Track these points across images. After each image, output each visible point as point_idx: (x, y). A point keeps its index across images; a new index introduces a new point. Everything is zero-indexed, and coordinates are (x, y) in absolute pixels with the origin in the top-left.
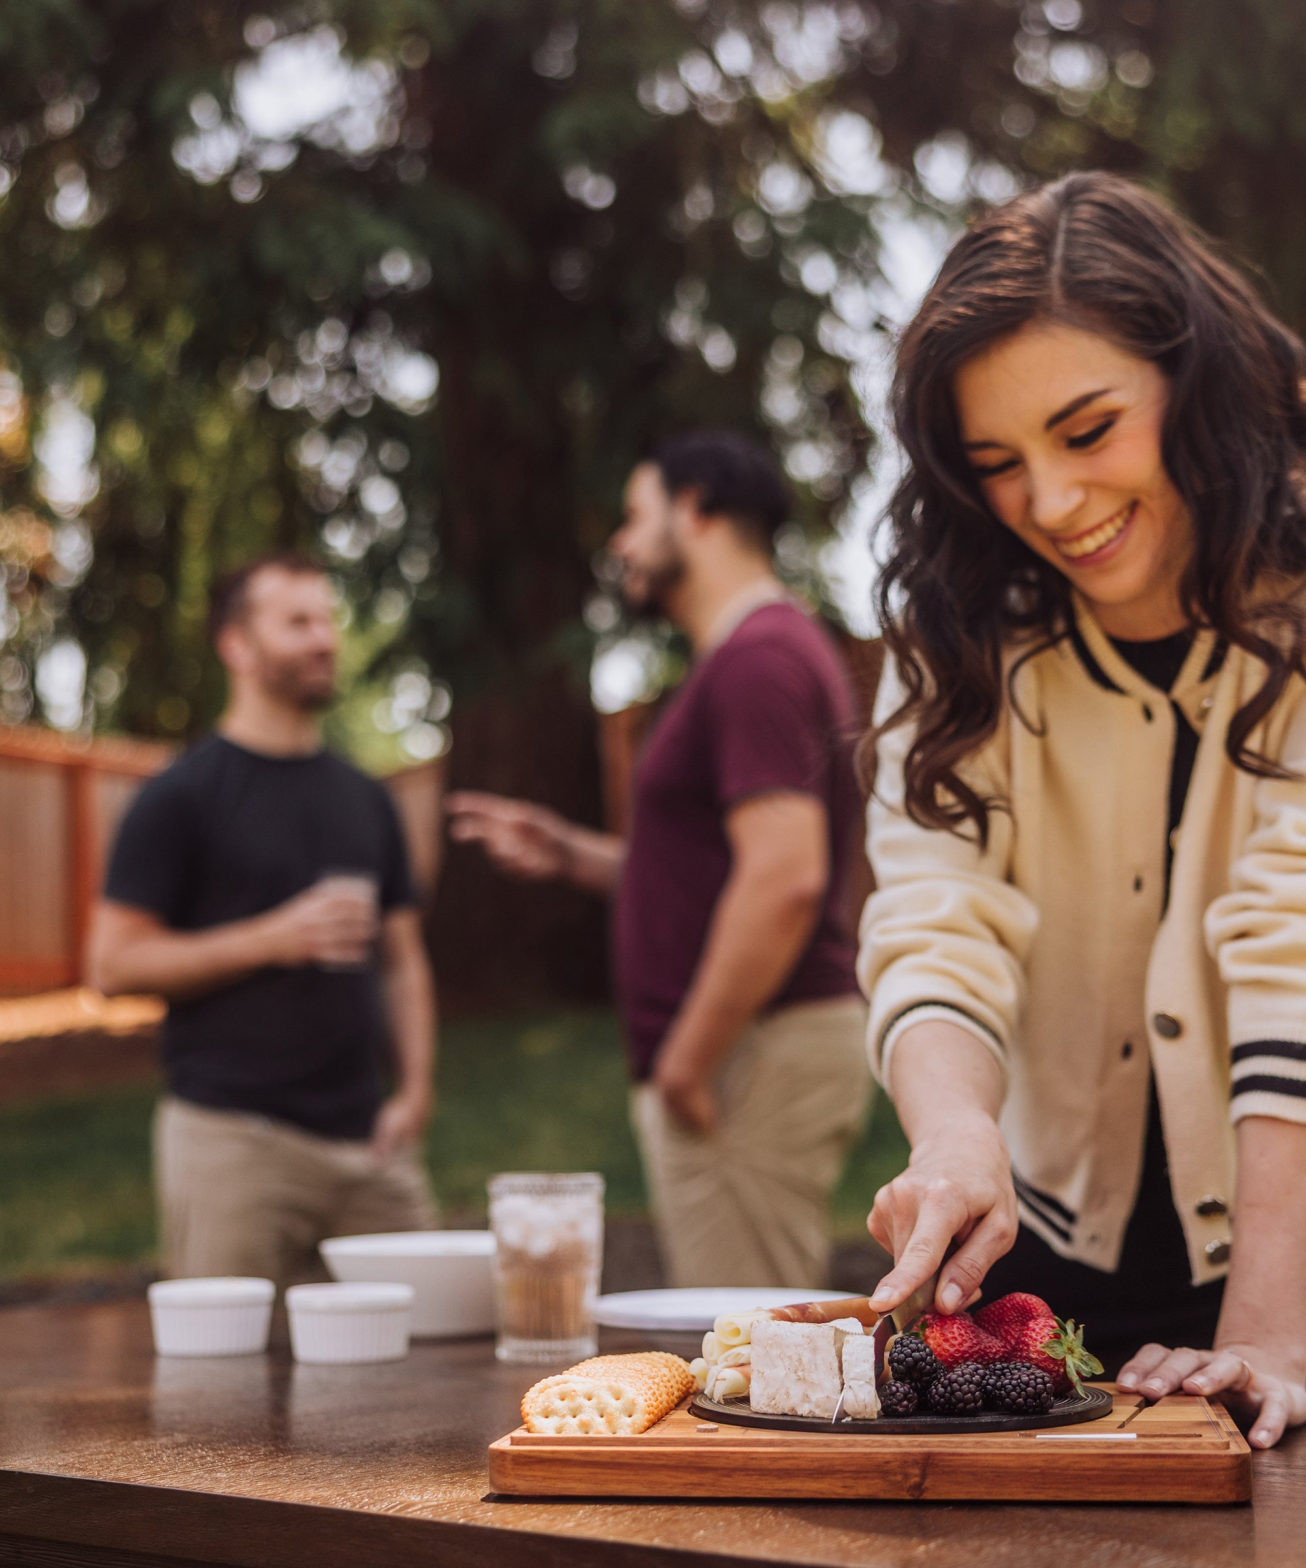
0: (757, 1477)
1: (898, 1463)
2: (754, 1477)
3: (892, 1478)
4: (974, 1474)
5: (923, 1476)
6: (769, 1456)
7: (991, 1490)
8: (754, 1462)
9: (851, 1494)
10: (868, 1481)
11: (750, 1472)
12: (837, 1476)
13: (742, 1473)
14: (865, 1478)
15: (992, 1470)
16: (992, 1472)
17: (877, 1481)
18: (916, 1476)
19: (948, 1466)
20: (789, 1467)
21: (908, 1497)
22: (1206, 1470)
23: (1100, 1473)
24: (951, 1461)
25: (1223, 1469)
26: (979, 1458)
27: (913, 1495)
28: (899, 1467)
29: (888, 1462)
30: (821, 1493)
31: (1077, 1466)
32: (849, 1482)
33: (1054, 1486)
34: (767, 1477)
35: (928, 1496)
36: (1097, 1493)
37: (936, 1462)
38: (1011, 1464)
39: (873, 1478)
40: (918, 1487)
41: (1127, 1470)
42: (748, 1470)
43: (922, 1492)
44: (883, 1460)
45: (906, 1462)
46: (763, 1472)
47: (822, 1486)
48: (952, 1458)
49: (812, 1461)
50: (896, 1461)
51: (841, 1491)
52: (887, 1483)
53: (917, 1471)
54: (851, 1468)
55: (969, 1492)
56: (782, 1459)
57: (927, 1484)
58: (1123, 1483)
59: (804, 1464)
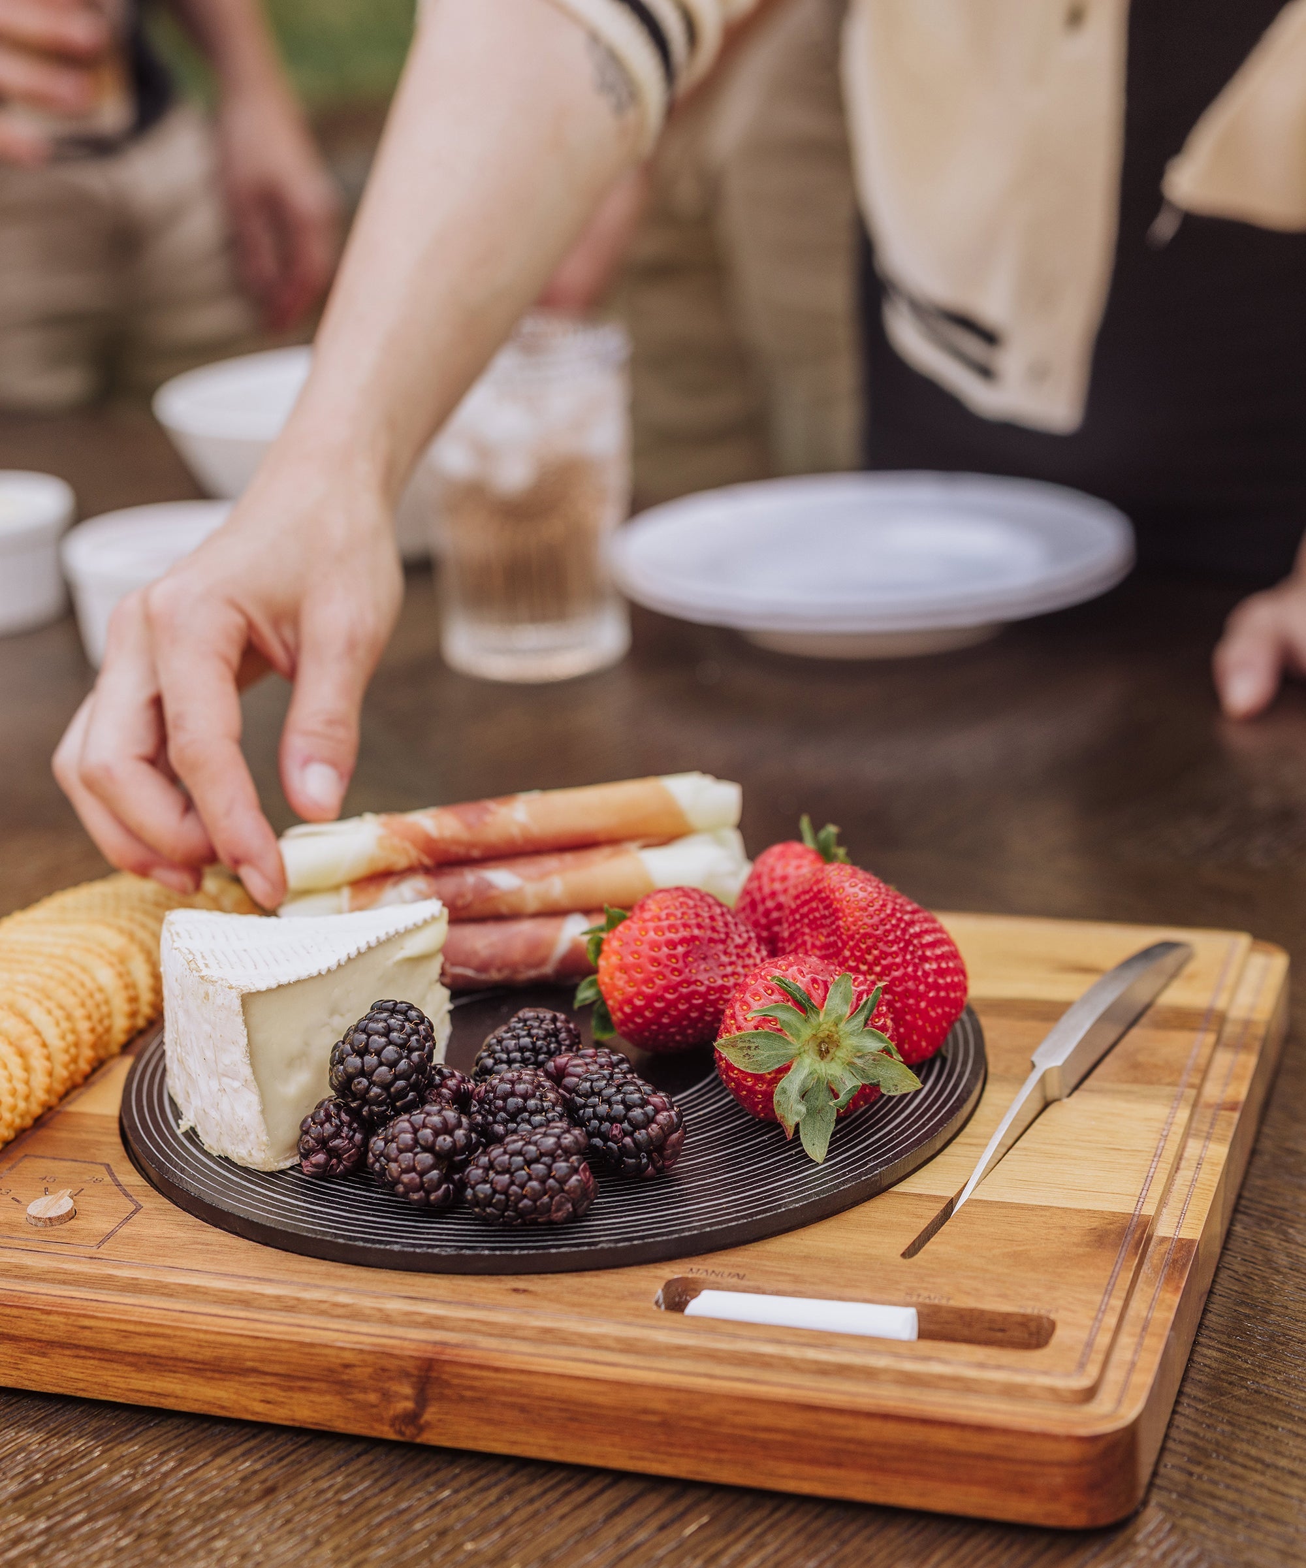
0: (96, 1362)
1: (370, 1370)
2: (92, 1362)
3: (360, 1397)
4: (523, 1409)
5: (422, 1400)
6: (116, 1326)
7: (559, 1443)
8: (87, 1333)
9: (278, 1415)
10: (313, 1397)
11: (83, 1353)
12: (251, 1380)
13: (68, 1352)
14: (303, 1389)
15: (563, 1406)
16: (561, 1410)
17: (328, 1398)
18: (406, 1398)
19: (472, 1388)
20: (155, 1351)
21: (392, 1436)
22: (1022, 1462)
23: (789, 1438)
24: (475, 1378)
25: (1060, 1464)
26: (533, 1379)
27: (401, 1433)
28: (370, 1377)
29: (347, 1366)
30: (223, 1408)
31: (739, 1420)
32: (274, 1394)
33: (692, 1452)
34: (115, 1366)
35: (430, 1438)
36: (784, 1477)
37: (445, 1377)
38: (600, 1400)
39: (320, 1392)
40: (412, 1418)
41: (850, 1441)
42: (77, 1347)
43: (421, 1429)
44: (339, 1361)
45: (384, 1370)
46: (105, 1355)
47: (222, 1394)
48: (476, 1372)
49: (200, 1346)
50: (366, 1366)
51: (260, 1407)
52: (350, 1404)
53: (407, 1390)
54: (277, 1368)
55: (514, 1443)
56: (139, 1334)
57: (430, 1414)
58: (839, 1465)
59: (184, 1351)
